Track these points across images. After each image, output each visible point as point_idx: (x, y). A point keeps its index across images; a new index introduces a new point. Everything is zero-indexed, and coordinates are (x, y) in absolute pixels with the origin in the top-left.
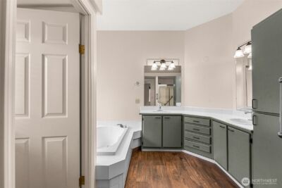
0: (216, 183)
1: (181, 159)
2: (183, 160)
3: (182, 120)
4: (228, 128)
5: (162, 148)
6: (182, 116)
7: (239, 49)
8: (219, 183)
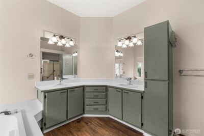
0: (121, 132)
1: (87, 124)
2: (89, 124)
3: (84, 90)
4: (123, 91)
5: (67, 120)
6: (83, 87)
7: (120, 41)
8: (122, 132)
